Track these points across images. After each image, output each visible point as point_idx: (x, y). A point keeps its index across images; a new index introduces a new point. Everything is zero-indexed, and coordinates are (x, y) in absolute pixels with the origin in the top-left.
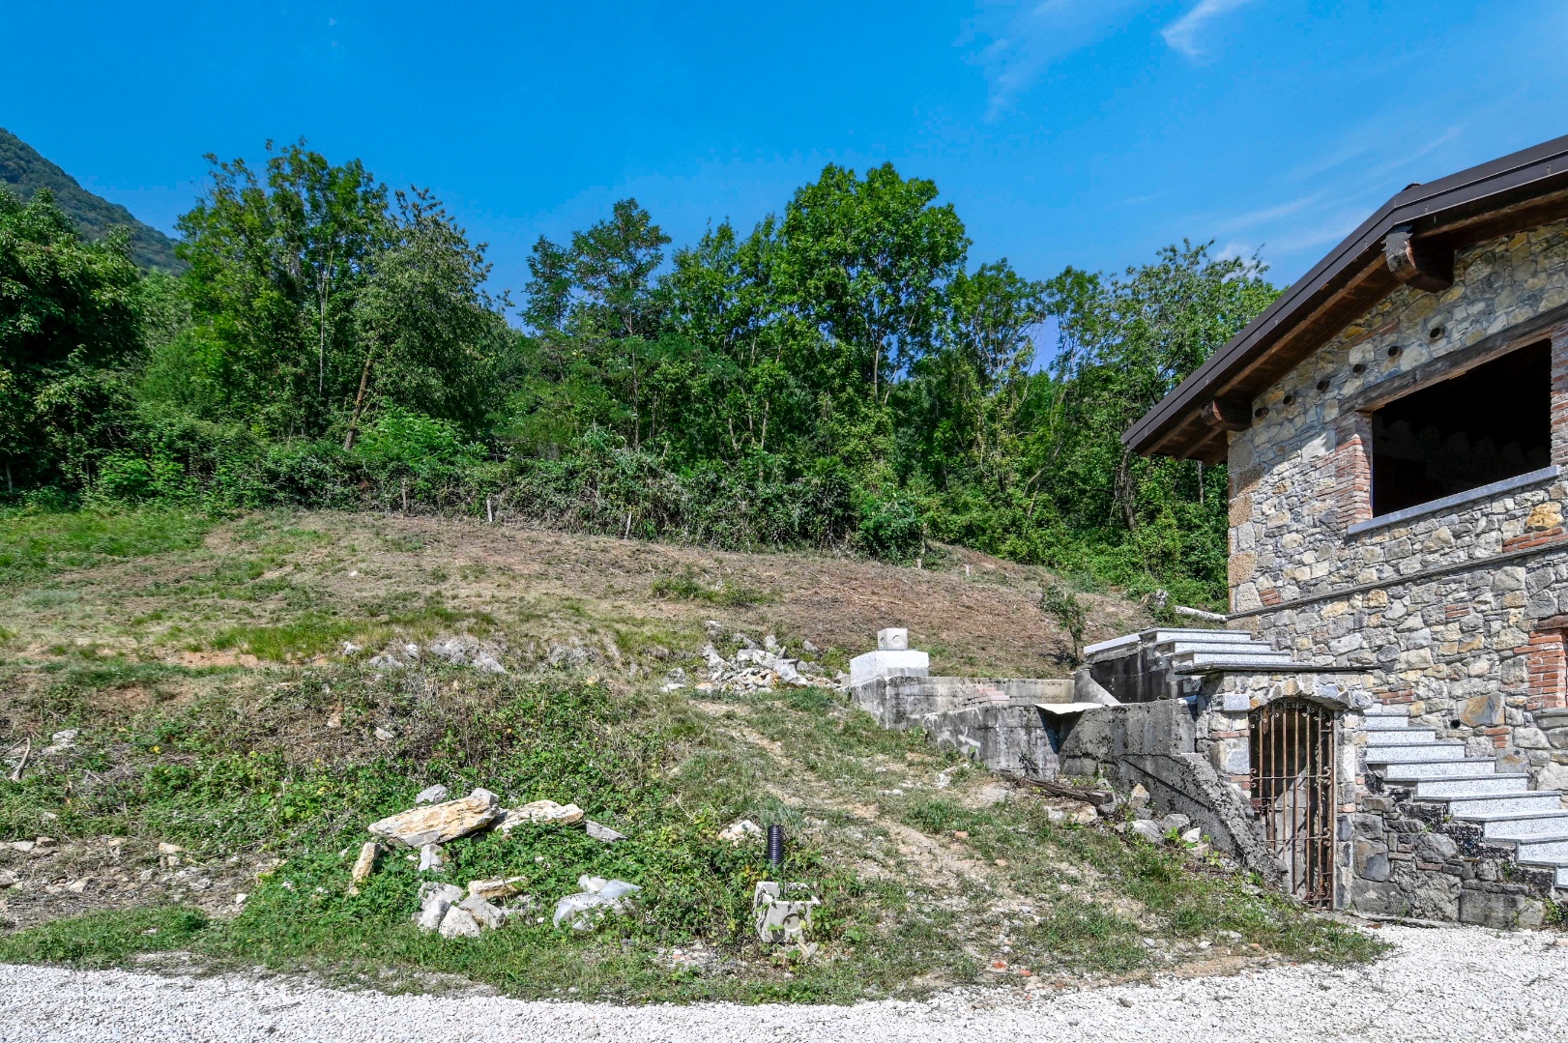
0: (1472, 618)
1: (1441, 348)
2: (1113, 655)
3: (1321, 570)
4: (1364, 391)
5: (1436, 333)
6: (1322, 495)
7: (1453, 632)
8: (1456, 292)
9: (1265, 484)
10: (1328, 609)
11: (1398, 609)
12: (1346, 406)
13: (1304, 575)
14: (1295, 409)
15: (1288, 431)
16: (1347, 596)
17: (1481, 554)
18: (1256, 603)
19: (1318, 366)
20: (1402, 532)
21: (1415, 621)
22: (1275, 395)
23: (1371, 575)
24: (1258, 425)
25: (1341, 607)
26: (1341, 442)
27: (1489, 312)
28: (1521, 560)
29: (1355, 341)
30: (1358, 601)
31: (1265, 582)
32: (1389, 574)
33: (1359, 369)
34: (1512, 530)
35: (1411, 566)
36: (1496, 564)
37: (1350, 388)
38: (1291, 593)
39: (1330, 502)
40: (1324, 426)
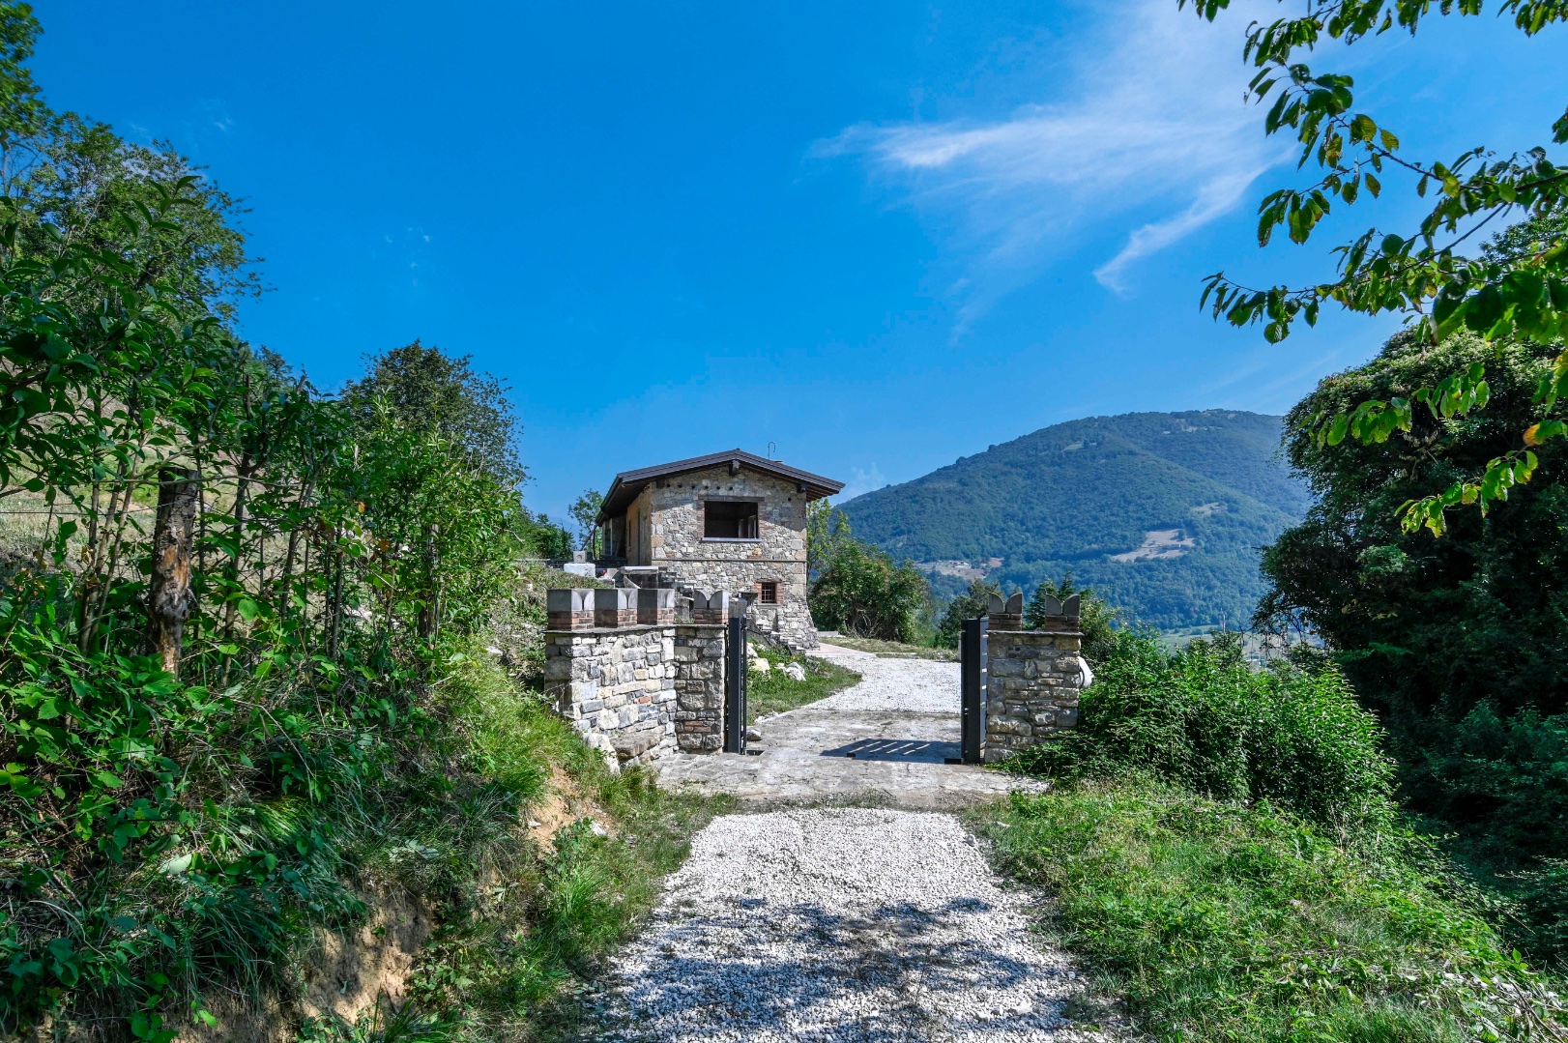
0: (740, 576)
1: (731, 493)
2: (642, 573)
3: (691, 550)
4: (707, 495)
5: (731, 489)
6: (692, 524)
7: (734, 579)
8: (736, 479)
9: (668, 513)
10: (694, 564)
11: (718, 569)
12: (701, 497)
13: (684, 550)
14: (680, 490)
15: (678, 497)
16: (701, 561)
17: (742, 558)
18: (664, 556)
19: (692, 479)
20: (719, 545)
21: (724, 574)
22: (674, 482)
23: (708, 555)
24: (665, 489)
25: (699, 564)
26: (698, 509)
27: (744, 489)
28: (753, 562)
29: (705, 478)
30: (705, 564)
31: (668, 549)
32: (714, 557)
33: (706, 488)
34: (749, 553)
35: (721, 556)
36: (747, 562)
37: (703, 492)
38: (679, 555)
39: (695, 528)
40: (693, 501)
